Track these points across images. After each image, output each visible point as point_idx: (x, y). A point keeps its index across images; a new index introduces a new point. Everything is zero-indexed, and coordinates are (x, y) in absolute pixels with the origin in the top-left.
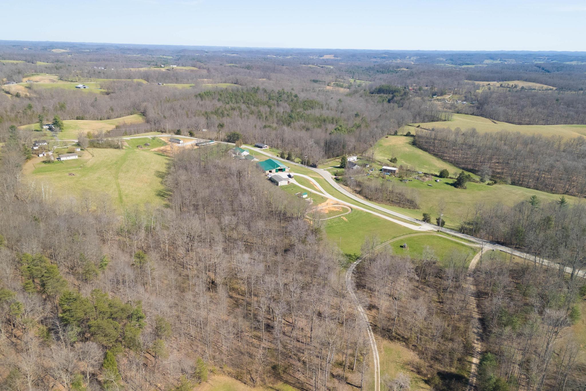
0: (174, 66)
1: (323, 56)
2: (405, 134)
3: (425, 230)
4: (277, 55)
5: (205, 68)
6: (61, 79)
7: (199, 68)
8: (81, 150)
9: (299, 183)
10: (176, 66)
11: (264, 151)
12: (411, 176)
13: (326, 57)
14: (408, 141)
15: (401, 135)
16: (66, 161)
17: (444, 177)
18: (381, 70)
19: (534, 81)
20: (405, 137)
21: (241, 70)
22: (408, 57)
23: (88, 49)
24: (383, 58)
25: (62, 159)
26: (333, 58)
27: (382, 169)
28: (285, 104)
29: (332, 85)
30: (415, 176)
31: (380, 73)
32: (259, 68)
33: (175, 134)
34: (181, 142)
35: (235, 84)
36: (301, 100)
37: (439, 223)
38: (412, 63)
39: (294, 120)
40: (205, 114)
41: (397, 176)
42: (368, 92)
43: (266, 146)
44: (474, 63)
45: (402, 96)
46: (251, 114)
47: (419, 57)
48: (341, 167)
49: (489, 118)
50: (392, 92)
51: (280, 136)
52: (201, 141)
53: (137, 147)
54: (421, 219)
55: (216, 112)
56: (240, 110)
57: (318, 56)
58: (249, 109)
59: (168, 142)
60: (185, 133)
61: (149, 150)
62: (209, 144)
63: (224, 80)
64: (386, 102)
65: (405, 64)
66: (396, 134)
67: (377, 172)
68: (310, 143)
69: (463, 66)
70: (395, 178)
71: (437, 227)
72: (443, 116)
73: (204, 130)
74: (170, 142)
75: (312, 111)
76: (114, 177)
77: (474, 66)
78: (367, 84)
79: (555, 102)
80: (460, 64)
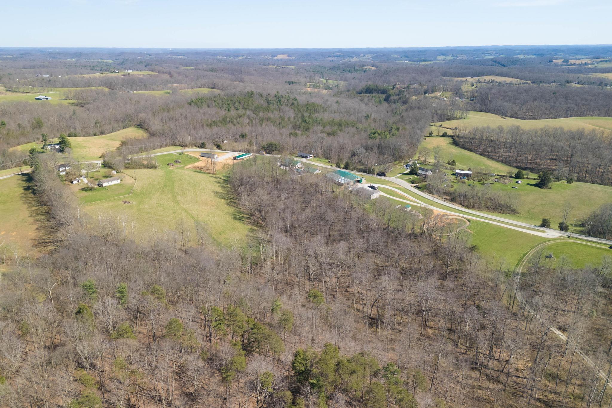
0: (129, 71)
1: (277, 56)
2: (441, 135)
3: (555, 237)
4: (227, 56)
5: (166, 73)
6: (9, 90)
7: (159, 72)
8: (117, 172)
9: (388, 194)
10: (132, 71)
12: (489, 179)
13: (280, 57)
14: (448, 142)
15: (437, 136)
16: (109, 187)
18: (348, 69)
20: (443, 138)
21: (206, 73)
22: (362, 55)
23: (10, 55)
24: (338, 57)
25: (104, 185)
26: (288, 58)
27: (454, 173)
28: (287, 108)
29: (308, 86)
30: (493, 179)
31: (348, 72)
32: (224, 70)
33: (199, 148)
34: (216, 156)
35: (212, 88)
36: (301, 103)
37: (563, 227)
38: (372, 61)
39: (310, 126)
40: (213, 123)
41: (475, 179)
42: (355, 92)
43: (311, 155)
44: (430, 59)
45: (398, 95)
46: (262, 120)
47: (374, 55)
48: (410, 174)
49: (498, 114)
50: (383, 92)
51: (318, 143)
52: (236, 154)
53: (168, 164)
54: (539, 225)
55: (224, 121)
56: (249, 117)
57: (271, 57)
58: (257, 115)
59: (199, 157)
60: (211, 146)
61: (184, 167)
62: (246, 157)
63: (199, 85)
64: (385, 102)
65: (365, 62)
66: (431, 135)
67: (451, 176)
68: (360, 150)
69: (423, 63)
70: (475, 182)
71: (562, 232)
72: (458, 114)
73: (225, 142)
74: (201, 157)
75: (318, 115)
76: (173, 202)
77: (432, 62)
78: (342, 84)
79: (552, 95)
80: (418, 61)
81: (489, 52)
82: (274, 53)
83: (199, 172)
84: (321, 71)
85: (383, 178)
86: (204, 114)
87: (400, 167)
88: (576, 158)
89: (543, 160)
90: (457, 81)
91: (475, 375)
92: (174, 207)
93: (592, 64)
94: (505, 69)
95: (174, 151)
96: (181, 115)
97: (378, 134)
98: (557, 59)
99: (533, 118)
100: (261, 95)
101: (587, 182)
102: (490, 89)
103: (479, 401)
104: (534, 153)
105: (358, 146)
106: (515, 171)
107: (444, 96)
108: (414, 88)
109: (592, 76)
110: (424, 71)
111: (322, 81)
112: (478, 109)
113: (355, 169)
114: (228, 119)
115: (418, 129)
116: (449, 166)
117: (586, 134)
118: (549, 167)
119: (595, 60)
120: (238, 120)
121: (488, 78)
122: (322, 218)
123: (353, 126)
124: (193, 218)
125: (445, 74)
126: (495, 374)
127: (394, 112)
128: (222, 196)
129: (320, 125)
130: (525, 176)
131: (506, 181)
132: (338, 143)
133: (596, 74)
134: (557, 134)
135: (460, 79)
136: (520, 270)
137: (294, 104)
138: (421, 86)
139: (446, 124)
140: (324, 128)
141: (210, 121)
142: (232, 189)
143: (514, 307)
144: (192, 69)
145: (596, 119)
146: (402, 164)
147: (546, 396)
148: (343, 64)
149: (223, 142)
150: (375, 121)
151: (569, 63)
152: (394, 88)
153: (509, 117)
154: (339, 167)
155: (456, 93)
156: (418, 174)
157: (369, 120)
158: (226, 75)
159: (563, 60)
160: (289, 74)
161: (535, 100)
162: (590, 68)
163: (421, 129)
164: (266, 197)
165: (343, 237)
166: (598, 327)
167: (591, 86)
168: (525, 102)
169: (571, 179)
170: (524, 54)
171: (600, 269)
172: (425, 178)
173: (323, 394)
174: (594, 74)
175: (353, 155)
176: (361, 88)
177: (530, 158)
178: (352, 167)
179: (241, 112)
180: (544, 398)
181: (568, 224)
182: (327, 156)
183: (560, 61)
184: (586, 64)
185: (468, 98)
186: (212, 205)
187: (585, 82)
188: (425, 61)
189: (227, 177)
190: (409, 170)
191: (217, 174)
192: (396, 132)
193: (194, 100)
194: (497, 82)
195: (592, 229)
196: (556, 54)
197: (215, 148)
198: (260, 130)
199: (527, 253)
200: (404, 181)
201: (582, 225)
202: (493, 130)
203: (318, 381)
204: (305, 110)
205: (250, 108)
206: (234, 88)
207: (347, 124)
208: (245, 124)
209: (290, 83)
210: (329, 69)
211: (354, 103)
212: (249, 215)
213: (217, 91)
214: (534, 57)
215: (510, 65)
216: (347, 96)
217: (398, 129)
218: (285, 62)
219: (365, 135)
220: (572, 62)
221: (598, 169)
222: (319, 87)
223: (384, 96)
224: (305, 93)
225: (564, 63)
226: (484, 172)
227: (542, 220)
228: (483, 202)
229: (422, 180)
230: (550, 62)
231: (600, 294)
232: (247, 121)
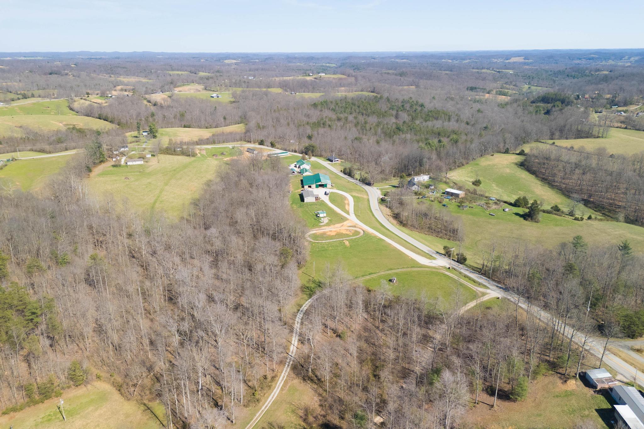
0: (322, 74)
1: (510, 59)
2: (518, 152)
3: (435, 266)
5: (354, 76)
6: (205, 89)
7: (348, 76)
8: (152, 156)
9: (330, 201)
10: (324, 74)
11: (332, 165)
12: (475, 202)
13: (514, 60)
14: (516, 161)
15: (512, 153)
16: (131, 166)
17: (519, 206)
22: (627, 57)
24: (590, 59)
25: (129, 163)
26: (523, 60)
29: (494, 93)
30: (482, 202)
32: (414, 74)
35: (372, 92)
37: (459, 258)
43: (337, 160)
53: (213, 155)
57: (504, 59)
62: (282, 156)
63: (360, 88)
66: (507, 152)
67: (439, 194)
70: (454, 203)
72: (598, 132)
73: (291, 141)
82: (510, 55)
85: (366, 187)
97: (429, 144)
131: (494, 206)
152: (579, 97)
197: (270, 145)
200: (379, 192)
209: (473, 88)
223: (550, 107)
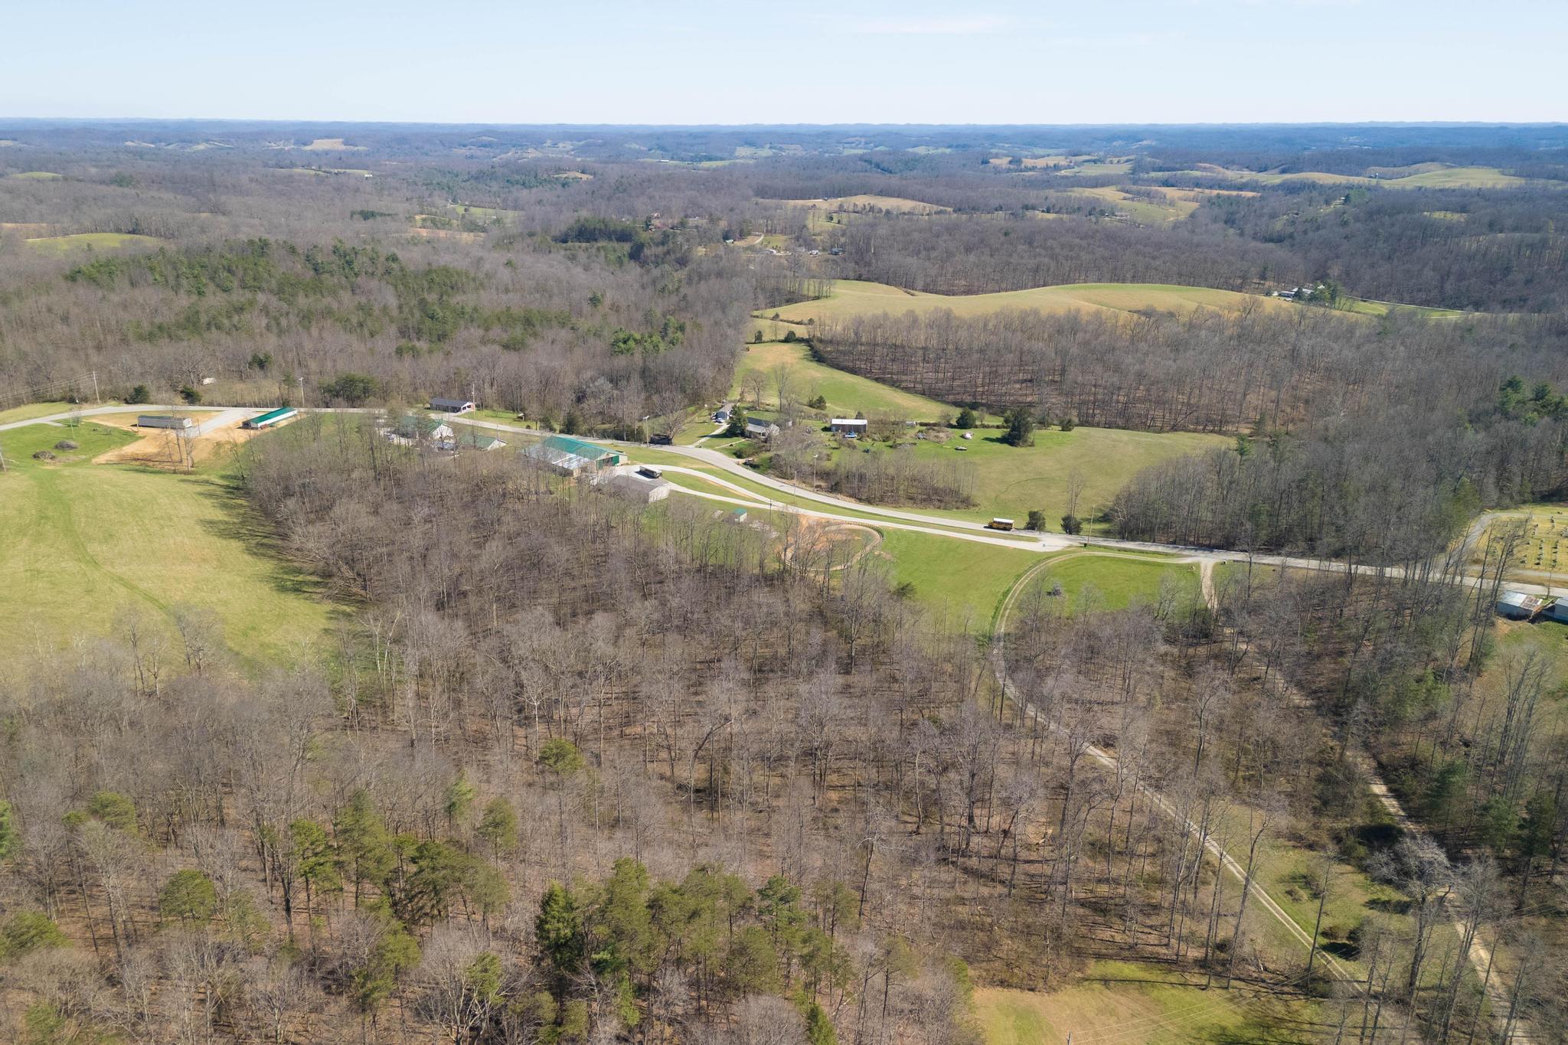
2: (782, 337)
4: (156, 140)
11: (471, 419)
12: (904, 434)
13: (320, 145)
15: (772, 341)
18: (517, 177)
19: (899, 194)
21: (103, 189)
22: (549, 143)
24: (485, 146)
26: (343, 147)
27: (828, 425)
28: (374, 284)
29: (419, 224)
30: (912, 432)
31: (519, 186)
32: (158, 181)
33: (127, 402)
34: (187, 423)
35: (130, 232)
36: (412, 268)
37: (1070, 527)
38: (579, 159)
39: (448, 327)
40: (156, 331)
41: (876, 437)
42: (549, 239)
43: (468, 404)
44: (719, 154)
45: (663, 244)
46: (306, 318)
47: (582, 143)
48: (730, 434)
49: (895, 286)
50: (623, 236)
51: (483, 372)
52: (252, 413)
53: (36, 456)
54: (1023, 527)
55: (191, 323)
56: (265, 310)
57: (295, 144)
58: (290, 304)
59: (135, 429)
60: (164, 395)
61: (88, 460)
62: (283, 419)
63: (87, 223)
64: (632, 263)
65: (560, 160)
66: (759, 339)
67: (823, 434)
68: (596, 384)
69: (706, 164)
70: (877, 444)
71: (1070, 536)
72: (810, 287)
73: (207, 381)
74: (142, 429)
75: (464, 297)
76: (79, 560)
77: (726, 163)
78: (510, 216)
79: (1003, 238)
80: (693, 159)
81: (853, 139)
82: (304, 134)
83: (144, 471)
84: (447, 183)
85: (666, 448)
86: (125, 306)
87: (702, 419)
88: (1074, 374)
89: (1007, 384)
90: (795, 208)
91: (945, 874)
92: (85, 574)
93: (1069, 167)
94: (894, 181)
95: (52, 417)
96: (50, 310)
97: (635, 340)
98: (997, 156)
99: (969, 291)
100: (293, 250)
101: (1098, 425)
102: (873, 226)
103: (964, 928)
104: (987, 369)
105: (588, 374)
106: (956, 413)
107: (771, 245)
108: (697, 227)
109: (1073, 195)
110: (714, 184)
111: (454, 209)
112: (851, 274)
113: (590, 433)
114: (204, 319)
115: (730, 326)
116: (814, 411)
117: (1084, 322)
118: (1021, 399)
119: (1074, 159)
120: (236, 318)
121: (861, 200)
122: (533, 562)
123: (563, 325)
124: (153, 600)
125: (762, 192)
126: (985, 866)
127: (659, 287)
128: (228, 533)
129: (474, 324)
130: (978, 423)
131: (941, 435)
132: (537, 370)
133: (1080, 189)
134: (1028, 324)
135: (800, 202)
136: (1002, 629)
137: (391, 270)
138: (713, 220)
139: (787, 311)
140: (487, 330)
141: (145, 324)
142: (253, 510)
143: (1004, 712)
144: (54, 180)
145: (1096, 288)
146: (706, 413)
147: (1091, 891)
148: (506, 165)
149: (200, 382)
150: (617, 311)
151: (1023, 166)
152: (647, 225)
153: (920, 290)
154: (552, 430)
155: (797, 239)
156: (747, 434)
157: (600, 307)
158: (168, 196)
159: (1010, 159)
160: (357, 190)
161: (968, 250)
162: (1066, 177)
163: (736, 325)
164: (366, 521)
165: (595, 601)
166: (1169, 727)
167: (1074, 216)
168: (950, 255)
169: (1070, 421)
170: (927, 144)
171: (1156, 605)
172: (766, 441)
173: (626, 985)
174: (1075, 189)
175: (580, 398)
176: (563, 228)
177: (979, 381)
178: (584, 428)
179: (239, 296)
180: (1089, 895)
181: (1078, 519)
182: (512, 404)
183: (1003, 162)
184: (1056, 168)
185: (824, 250)
186: (204, 560)
187: (1061, 208)
188: (710, 159)
189: (235, 478)
190: (724, 426)
191: (201, 474)
192: (679, 334)
193: (83, 268)
194: (880, 210)
195: (1126, 523)
196: (993, 145)
197: (179, 399)
198: (308, 345)
199: (1008, 591)
200: (718, 454)
201: (1105, 518)
202: (897, 321)
203: (612, 954)
204: (426, 285)
205: (264, 285)
206: (203, 231)
207: (546, 320)
208: (257, 331)
209: (367, 215)
210: (466, 177)
211: (553, 266)
212: (321, 576)
213: (150, 242)
214: (948, 151)
215: (901, 171)
216: (532, 248)
217: (682, 328)
218: (340, 160)
219: (600, 346)
220: (1028, 162)
221: (1115, 397)
222: (449, 223)
223: (627, 247)
224: (414, 242)
225: (1012, 167)
226: (892, 419)
227: (1027, 512)
228: (902, 487)
229: (760, 448)
230: (983, 163)
231: (1162, 658)
232: (264, 322)
